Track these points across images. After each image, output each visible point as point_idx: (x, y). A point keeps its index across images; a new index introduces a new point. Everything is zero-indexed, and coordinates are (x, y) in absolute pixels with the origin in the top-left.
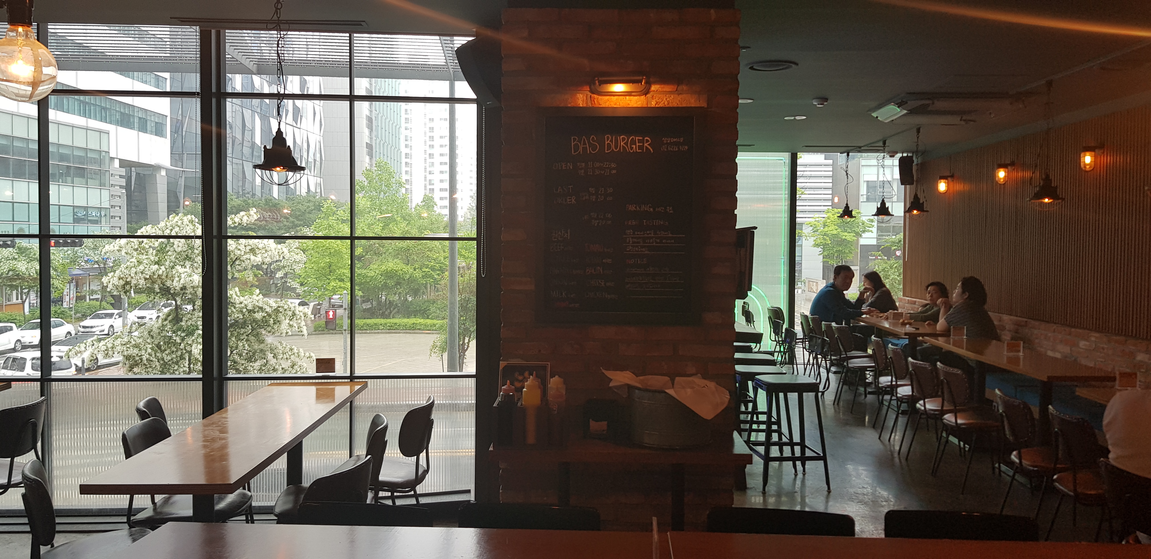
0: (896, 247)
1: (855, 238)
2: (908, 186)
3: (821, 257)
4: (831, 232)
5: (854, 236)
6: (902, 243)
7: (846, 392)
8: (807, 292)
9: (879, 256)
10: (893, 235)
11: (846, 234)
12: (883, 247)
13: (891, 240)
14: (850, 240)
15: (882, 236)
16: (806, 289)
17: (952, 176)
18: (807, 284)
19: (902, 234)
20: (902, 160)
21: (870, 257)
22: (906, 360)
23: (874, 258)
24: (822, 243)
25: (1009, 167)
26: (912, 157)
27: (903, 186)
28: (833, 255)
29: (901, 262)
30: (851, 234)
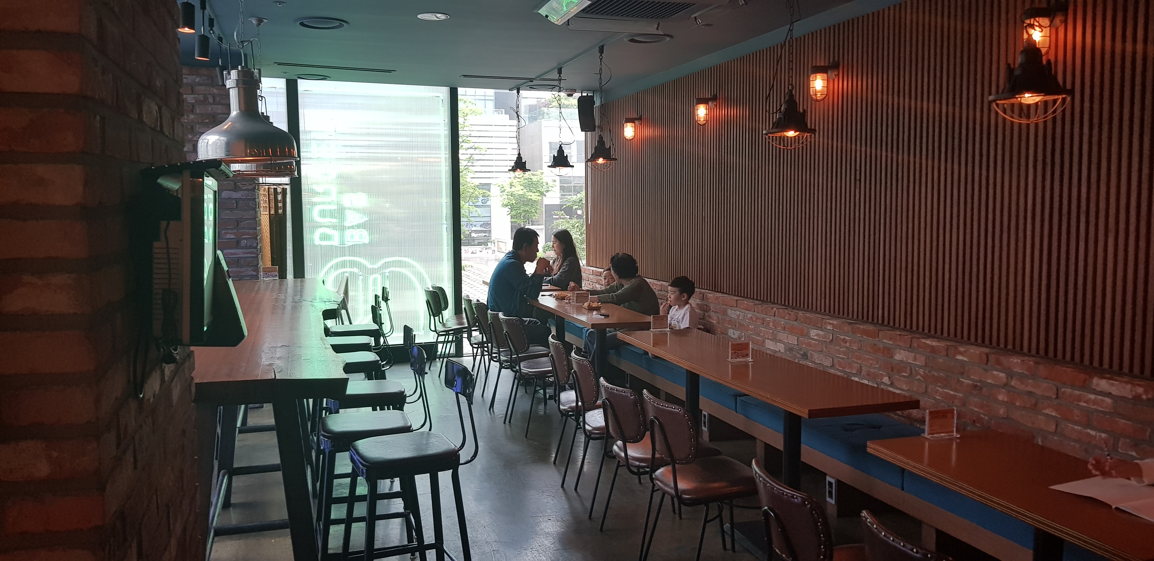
0: (577, 206)
1: (539, 198)
2: (589, 133)
3: (509, 216)
4: (518, 192)
5: (539, 196)
6: (584, 202)
7: (522, 397)
8: (496, 252)
9: (562, 215)
10: (574, 195)
11: (531, 193)
12: (565, 206)
13: (572, 199)
14: (535, 200)
15: (564, 195)
16: (496, 249)
17: (640, 119)
18: (496, 244)
19: (584, 193)
20: (581, 100)
21: (554, 217)
22: (598, 382)
23: (558, 217)
24: (509, 203)
25: (710, 103)
26: (592, 97)
27: (584, 133)
28: (519, 215)
29: (583, 221)
30: (536, 194)
